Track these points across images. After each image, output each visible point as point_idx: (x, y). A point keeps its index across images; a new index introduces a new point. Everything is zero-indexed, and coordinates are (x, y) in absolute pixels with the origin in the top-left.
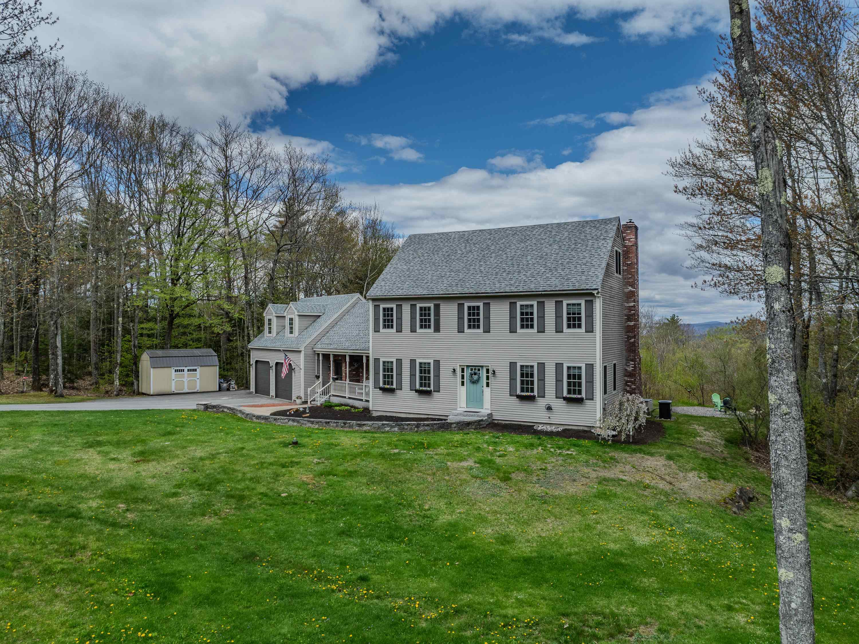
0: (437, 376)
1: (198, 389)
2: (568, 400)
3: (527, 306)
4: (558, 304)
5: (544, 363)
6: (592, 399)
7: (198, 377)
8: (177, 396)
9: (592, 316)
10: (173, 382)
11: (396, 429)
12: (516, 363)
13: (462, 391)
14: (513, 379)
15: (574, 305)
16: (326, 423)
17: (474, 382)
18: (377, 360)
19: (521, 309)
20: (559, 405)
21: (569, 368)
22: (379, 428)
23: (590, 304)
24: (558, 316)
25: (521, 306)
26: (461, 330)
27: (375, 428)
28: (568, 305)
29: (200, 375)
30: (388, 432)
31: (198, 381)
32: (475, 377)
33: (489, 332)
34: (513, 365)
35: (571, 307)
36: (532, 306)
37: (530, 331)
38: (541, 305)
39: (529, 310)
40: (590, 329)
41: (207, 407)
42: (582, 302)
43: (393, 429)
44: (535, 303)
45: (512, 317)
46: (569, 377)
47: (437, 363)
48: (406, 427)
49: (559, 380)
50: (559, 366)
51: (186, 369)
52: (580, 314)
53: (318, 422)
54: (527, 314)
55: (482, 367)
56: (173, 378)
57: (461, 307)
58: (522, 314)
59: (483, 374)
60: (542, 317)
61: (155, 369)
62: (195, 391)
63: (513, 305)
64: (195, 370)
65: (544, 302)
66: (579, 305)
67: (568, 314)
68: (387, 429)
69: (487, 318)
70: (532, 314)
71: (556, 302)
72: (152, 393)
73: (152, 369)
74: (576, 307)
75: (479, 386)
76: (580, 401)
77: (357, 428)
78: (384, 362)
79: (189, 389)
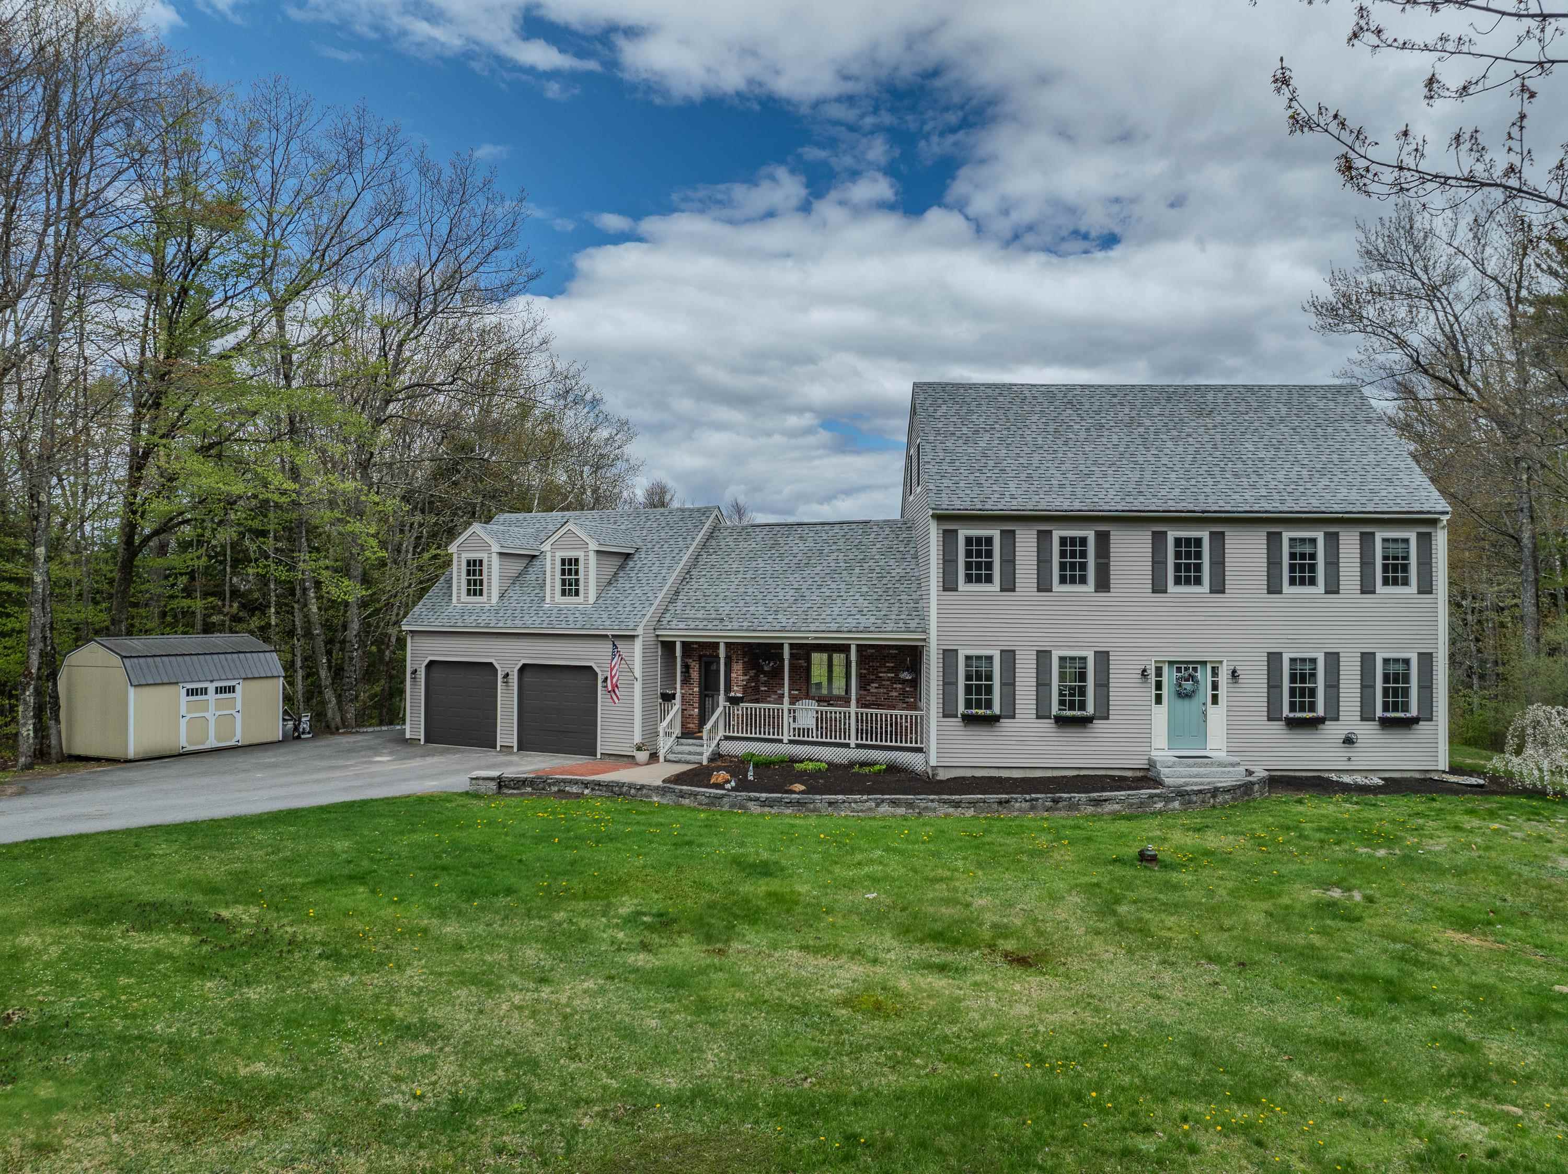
0: (1103, 685)
1: (238, 736)
2: (1387, 724)
3: (1303, 540)
4: (1366, 540)
5: (1338, 654)
6: (1430, 719)
7: (239, 707)
8: (191, 759)
9: (1430, 564)
10: (183, 722)
11: (1176, 804)
12: (1281, 654)
13: (1160, 715)
14: (1273, 686)
15: (1395, 541)
16: (1000, 803)
17: (1183, 695)
18: (949, 655)
19: (1291, 547)
20: (1367, 732)
21: (1386, 661)
22: (1142, 804)
23: (1425, 540)
24: (1366, 563)
25: (1291, 540)
26: (1159, 587)
27: (1131, 805)
28: (1385, 540)
29: (243, 704)
30: (1160, 813)
31: (239, 717)
32: (1188, 685)
33: (1223, 592)
34: (1274, 659)
35: (1391, 545)
36: (1313, 541)
37: (1307, 590)
38: (1332, 540)
39: (1308, 550)
40: (1426, 587)
41: (502, 783)
42: (1412, 535)
43: (1171, 806)
44: (1320, 536)
45: (1273, 563)
46: (1386, 678)
47: (1103, 658)
48: (1195, 799)
49: (1367, 686)
50: (1367, 659)
51: (211, 687)
52: (1406, 558)
53: (973, 804)
54: (1303, 556)
55: (1204, 663)
56: (183, 711)
57: (1158, 539)
58: (1293, 556)
59: (1205, 677)
60: (1333, 564)
61: (139, 689)
62: (232, 743)
63: (1274, 540)
64: (232, 689)
65: (1337, 534)
66: (1406, 541)
67: (1385, 558)
68: (1159, 805)
69: (1219, 563)
70: (1313, 556)
71: (1362, 534)
72: (131, 754)
73: (132, 691)
74: (1401, 545)
75: (1195, 704)
76: (1409, 723)
77: (1090, 809)
78: (968, 658)
79: (218, 739)
